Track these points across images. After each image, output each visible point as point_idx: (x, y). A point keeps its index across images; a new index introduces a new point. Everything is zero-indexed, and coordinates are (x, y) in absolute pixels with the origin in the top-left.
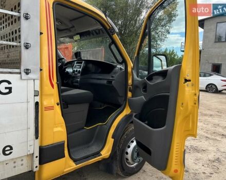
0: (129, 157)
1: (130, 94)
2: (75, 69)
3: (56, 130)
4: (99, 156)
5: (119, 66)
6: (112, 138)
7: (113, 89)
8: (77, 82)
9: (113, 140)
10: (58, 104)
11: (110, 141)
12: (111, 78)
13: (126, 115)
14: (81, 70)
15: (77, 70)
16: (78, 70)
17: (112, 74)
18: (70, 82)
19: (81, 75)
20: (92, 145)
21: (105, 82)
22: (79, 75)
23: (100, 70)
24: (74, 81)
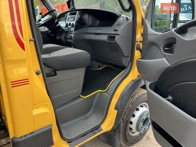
0: (133, 126)
1: (137, 54)
2: (68, 23)
3: (36, 112)
4: (99, 131)
5: (124, 15)
6: (115, 109)
7: (115, 48)
8: (71, 38)
9: (117, 111)
10: (37, 74)
11: (113, 113)
12: (113, 32)
13: (132, 81)
14: (74, 23)
15: (70, 24)
16: (72, 23)
17: (115, 26)
18: (63, 38)
19: (75, 30)
20: (91, 115)
21: (105, 38)
22: (73, 29)
23: (98, 22)
24: (68, 37)
